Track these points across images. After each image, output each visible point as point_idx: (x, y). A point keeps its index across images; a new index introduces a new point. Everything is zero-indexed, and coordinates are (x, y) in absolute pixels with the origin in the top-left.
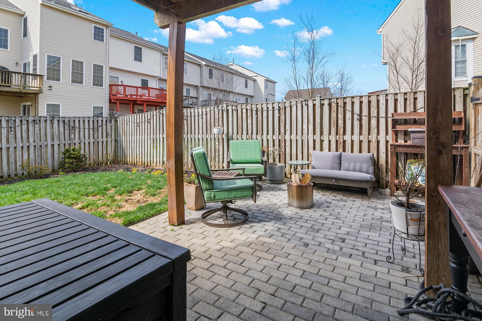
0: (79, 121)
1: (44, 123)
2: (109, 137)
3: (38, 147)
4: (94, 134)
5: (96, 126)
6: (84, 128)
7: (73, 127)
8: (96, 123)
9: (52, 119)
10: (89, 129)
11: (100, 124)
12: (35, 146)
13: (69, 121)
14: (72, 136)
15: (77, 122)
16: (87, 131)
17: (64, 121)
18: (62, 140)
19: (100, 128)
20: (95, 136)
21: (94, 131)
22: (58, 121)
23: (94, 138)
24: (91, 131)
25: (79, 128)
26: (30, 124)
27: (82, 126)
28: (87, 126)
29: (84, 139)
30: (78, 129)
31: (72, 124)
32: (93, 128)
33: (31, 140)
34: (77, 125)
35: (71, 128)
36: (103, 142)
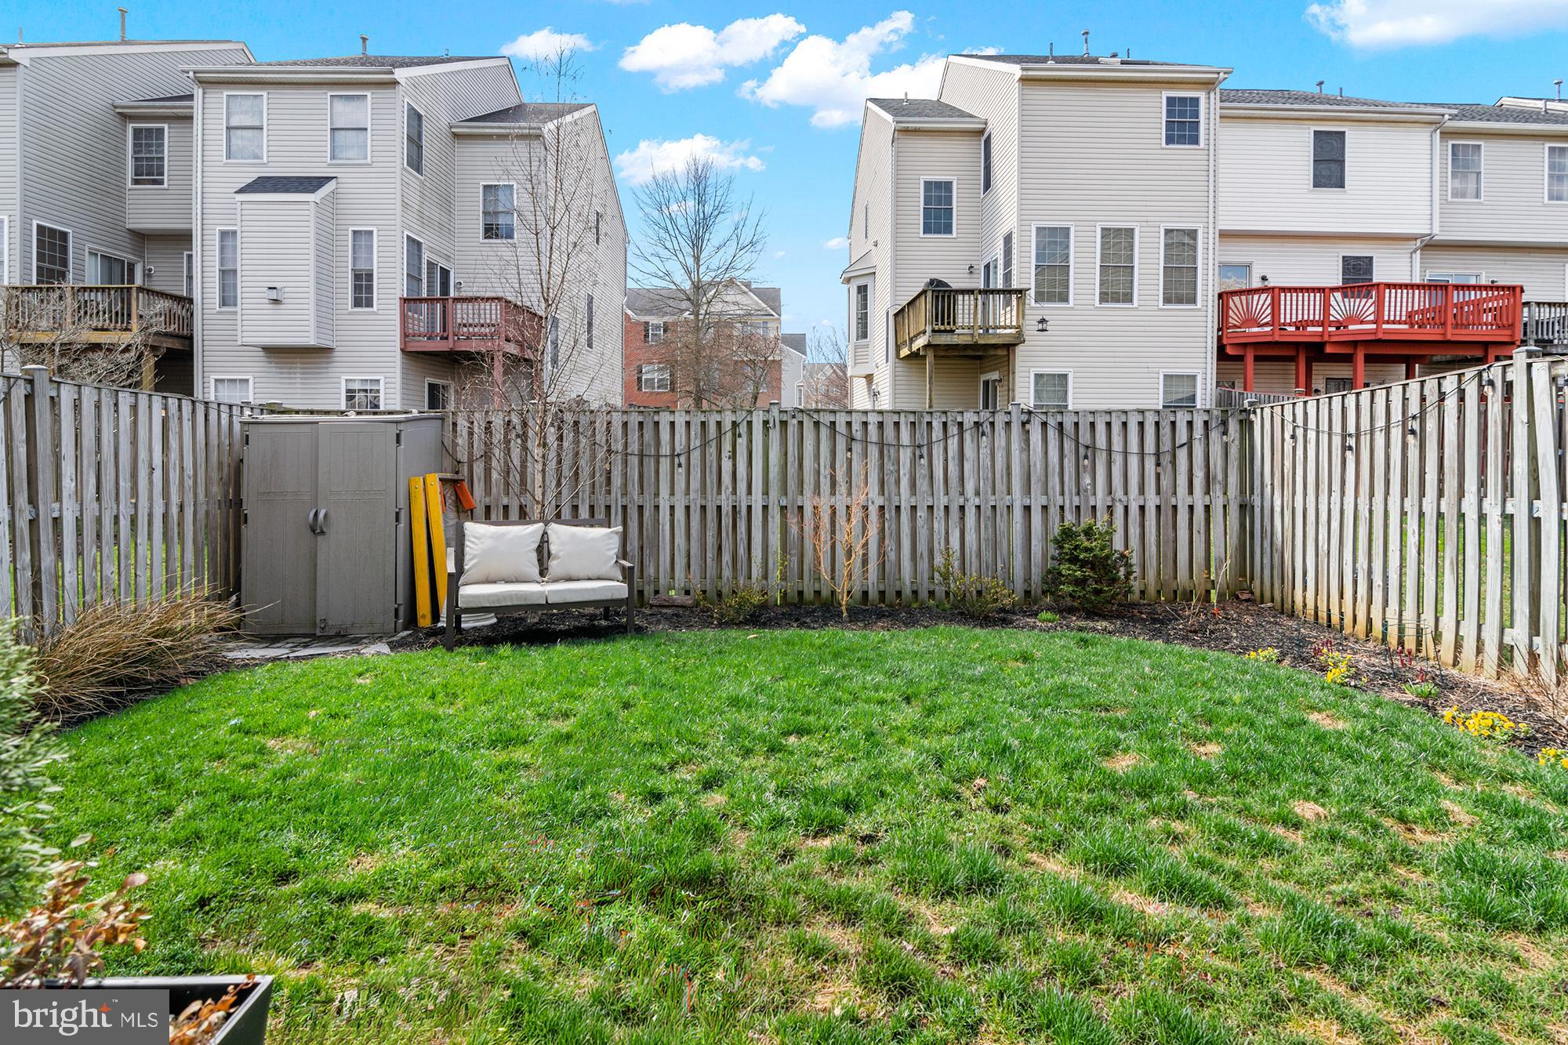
0: (1109, 424)
1: (1003, 433)
2: (1217, 489)
3: (986, 511)
4: (1158, 476)
5: (1166, 446)
6: (1125, 453)
7: (1087, 447)
8: (1166, 431)
9: (1025, 417)
10: (1142, 454)
11: (1182, 436)
12: (978, 507)
13: (1076, 424)
14: (1087, 480)
15: (1101, 428)
16: (1134, 462)
17: (1061, 424)
18: (1054, 492)
19: (1182, 454)
20: (1165, 483)
21: (1158, 464)
22: (1044, 424)
23: (1158, 492)
24: (1150, 463)
25: (1109, 451)
26: (967, 436)
27: (1117, 445)
28: (1134, 446)
29: (1126, 493)
30: (1104, 454)
31: (1085, 438)
32: (1158, 454)
33: (970, 487)
34: (1101, 441)
35: (1082, 451)
36: (1191, 508)
